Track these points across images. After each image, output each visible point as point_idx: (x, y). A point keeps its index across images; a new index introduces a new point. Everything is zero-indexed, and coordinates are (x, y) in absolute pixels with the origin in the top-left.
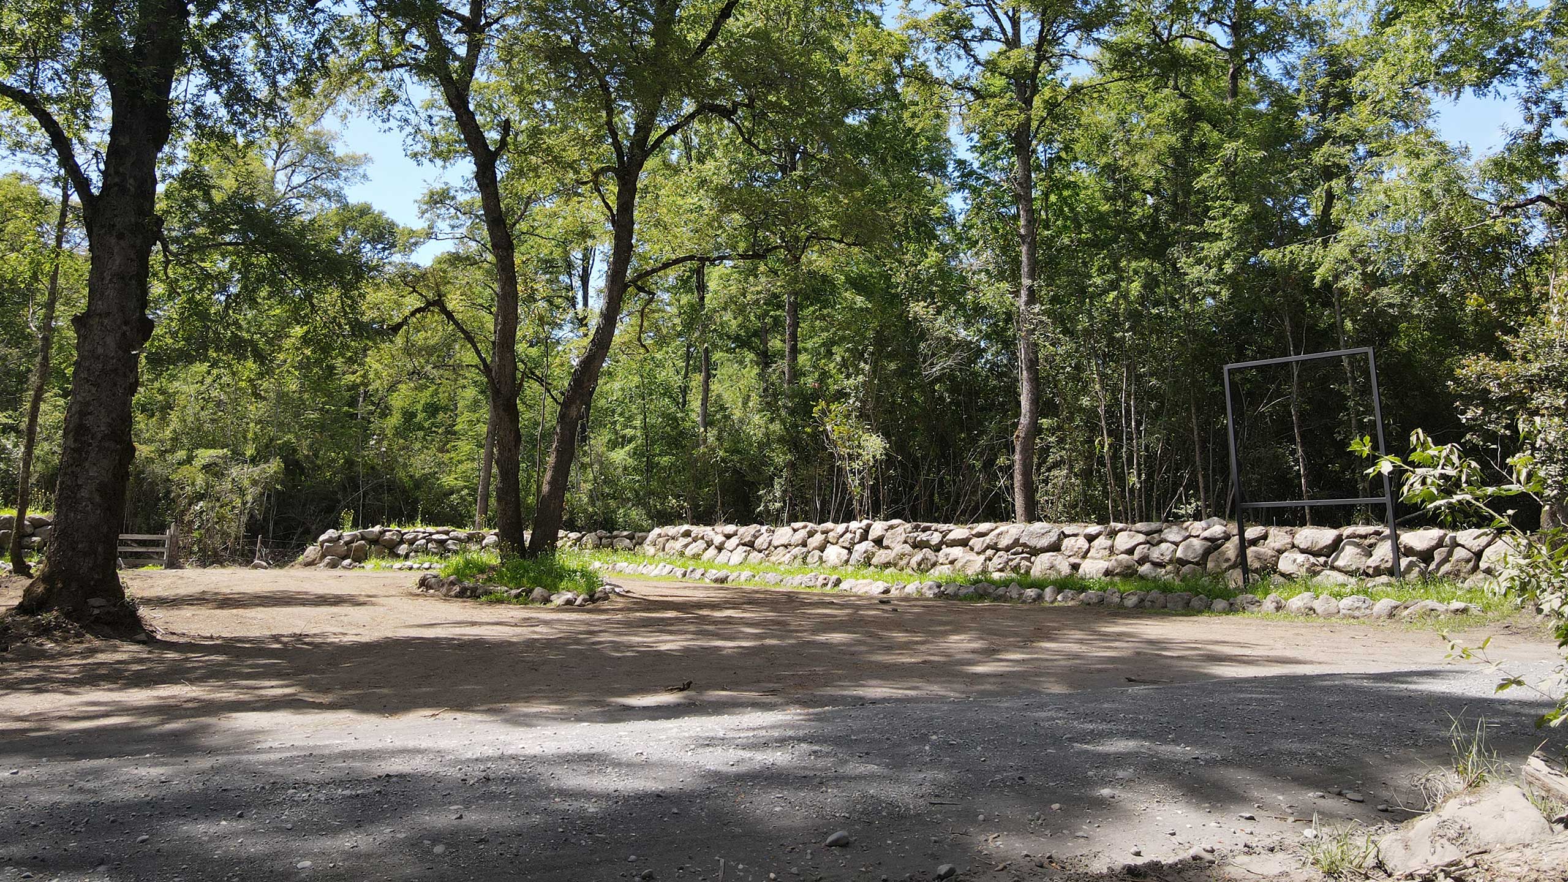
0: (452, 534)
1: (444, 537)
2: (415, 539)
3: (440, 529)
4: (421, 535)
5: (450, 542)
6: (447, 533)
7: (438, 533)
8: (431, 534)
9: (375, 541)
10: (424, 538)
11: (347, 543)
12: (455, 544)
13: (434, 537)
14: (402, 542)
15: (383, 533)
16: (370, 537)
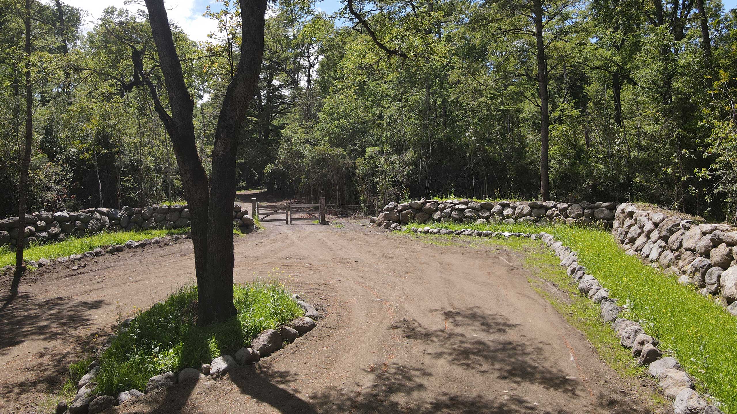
0: (470, 204)
1: (463, 206)
2: (445, 208)
3: (462, 200)
4: (448, 205)
5: (467, 210)
6: (466, 203)
7: (460, 203)
8: (455, 204)
9: (419, 209)
10: (450, 207)
11: (399, 212)
12: (470, 212)
13: (457, 207)
14: (437, 210)
15: (424, 204)
16: (415, 207)
